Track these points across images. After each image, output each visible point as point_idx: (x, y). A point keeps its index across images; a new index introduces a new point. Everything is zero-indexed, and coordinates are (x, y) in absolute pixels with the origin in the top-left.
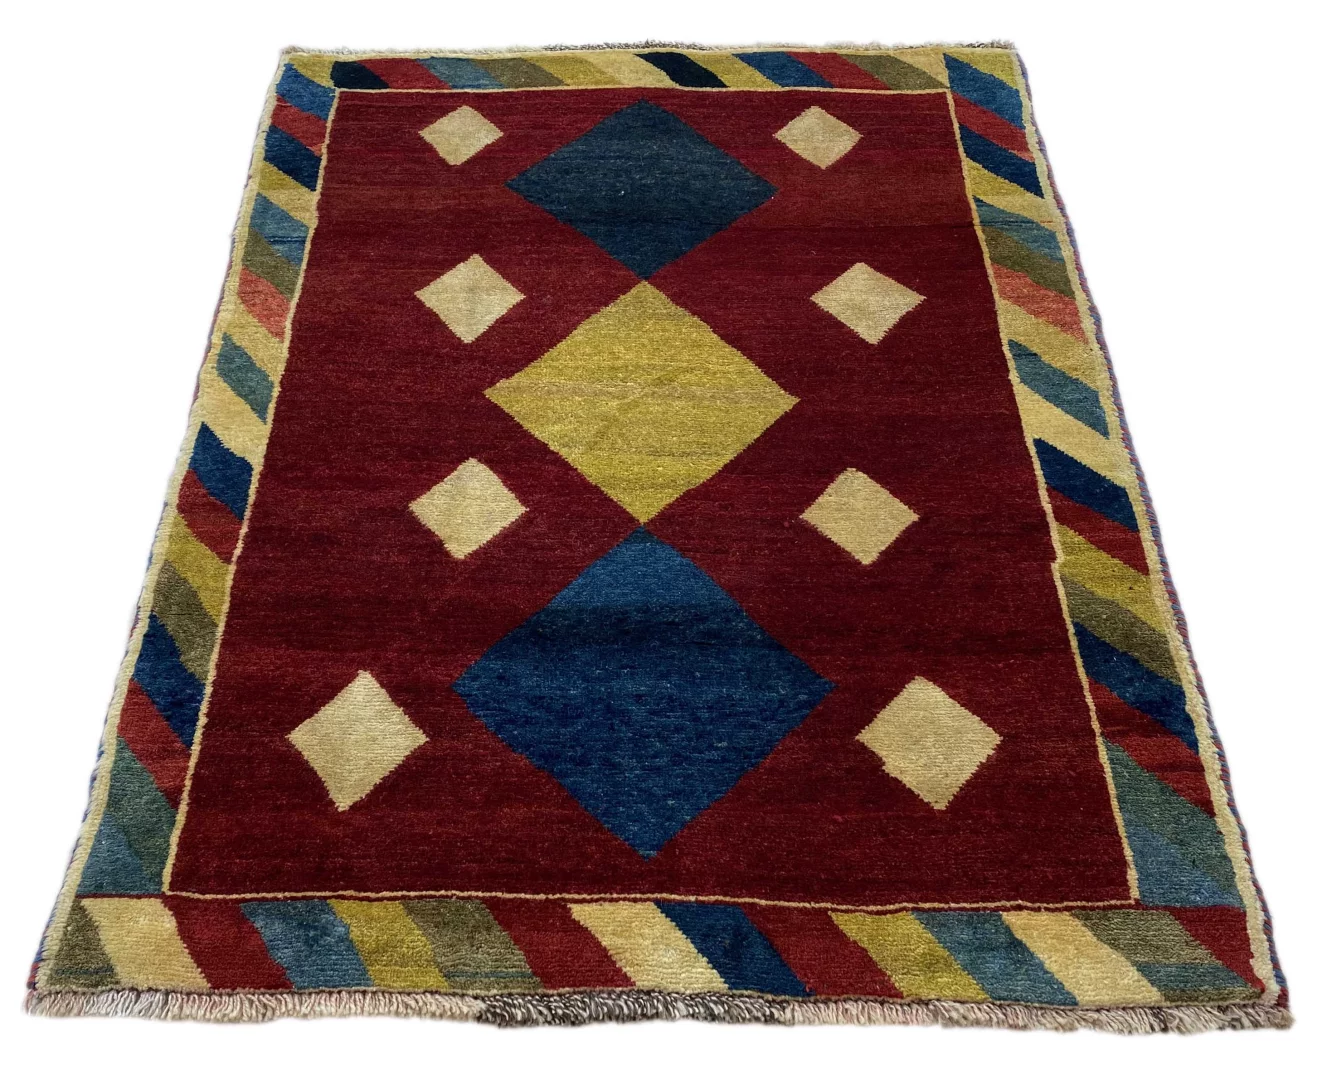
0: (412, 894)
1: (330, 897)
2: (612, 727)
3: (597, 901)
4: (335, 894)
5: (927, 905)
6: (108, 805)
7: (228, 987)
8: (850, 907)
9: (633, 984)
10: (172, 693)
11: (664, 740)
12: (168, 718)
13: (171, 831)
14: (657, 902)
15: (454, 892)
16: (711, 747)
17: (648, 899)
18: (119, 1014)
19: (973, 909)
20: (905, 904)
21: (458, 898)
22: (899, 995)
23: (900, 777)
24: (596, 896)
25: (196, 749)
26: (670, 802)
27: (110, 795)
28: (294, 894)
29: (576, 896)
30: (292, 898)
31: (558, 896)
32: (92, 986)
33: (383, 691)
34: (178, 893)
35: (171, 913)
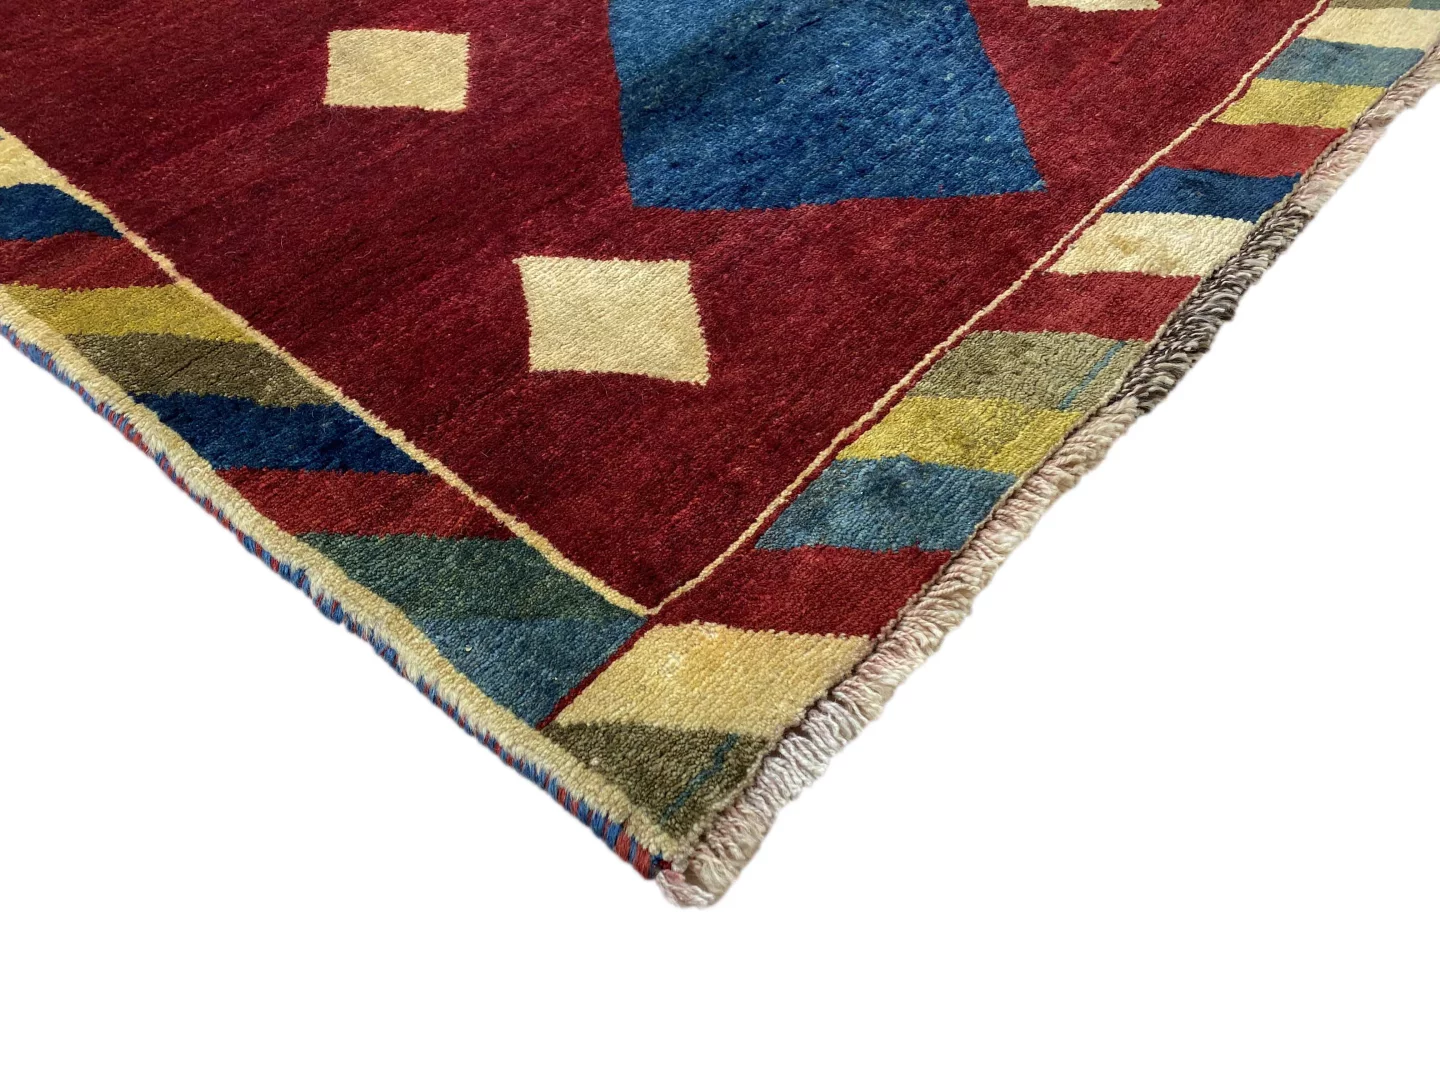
0: (905, 381)
1: (834, 454)
2: (844, 129)
3: (1065, 248)
4: (832, 447)
5: (1257, 66)
6: (407, 611)
7: (888, 619)
8: (1219, 106)
9: (1198, 278)
10: (303, 444)
11: (902, 103)
12: (344, 467)
13: (545, 561)
14: (1108, 209)
15: (938, 347)
16: (947, 85)
17: (1098, 215)
18: (821, 770)
19: (1284, 47)
20: (1246, 76)
21: (951, 348)
22: (1343, 131)
23: (1101, 8)
24: (1059, 245)
25: (433, 465)
26: (987, 139)
27: (392, 599)
28: (793, 486)
29: (1043, 260)
30: (795, 492)
31: (1028, 273)
32: (738, 779)
33: (570, 260)
34: (666, 600)
35: (696, 622)
